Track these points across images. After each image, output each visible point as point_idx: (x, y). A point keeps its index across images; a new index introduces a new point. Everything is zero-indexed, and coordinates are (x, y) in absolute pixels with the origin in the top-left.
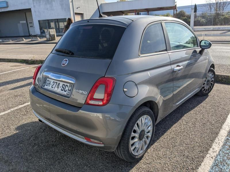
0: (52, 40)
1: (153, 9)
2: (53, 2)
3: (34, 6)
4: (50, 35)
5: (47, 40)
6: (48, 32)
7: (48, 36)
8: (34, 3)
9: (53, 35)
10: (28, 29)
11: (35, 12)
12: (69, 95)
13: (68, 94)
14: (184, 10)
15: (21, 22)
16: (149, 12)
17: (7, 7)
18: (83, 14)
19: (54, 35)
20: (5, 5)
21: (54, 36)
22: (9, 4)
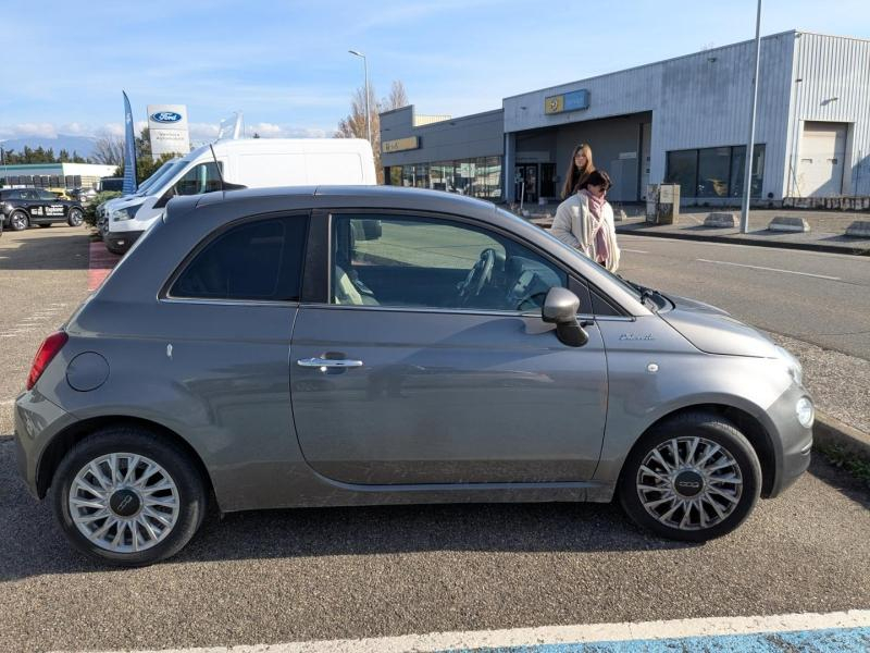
0: (659, 224)
2: (731, 86)
3: (664, 103)
4: (658, 204)
5: (647, 224)
6: (654, 196)
7: (651, 208)
8: (664, 93)
9: (667, 204)
10: (640, 181)
11: (663, 122)
15: (623, 156)
17: (586, 108)
18: (852, 124)
19: (672, 205)
20: (580, 102)
21: (671, 210)
22: (593, 97)
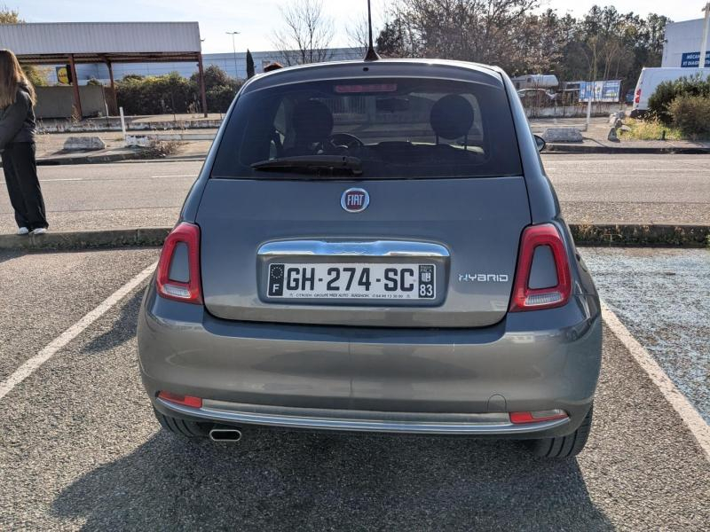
1: (126, 56)
12: (432, 296)
13: (426, 296)
14: (221, 66)
16: (113, 65)
